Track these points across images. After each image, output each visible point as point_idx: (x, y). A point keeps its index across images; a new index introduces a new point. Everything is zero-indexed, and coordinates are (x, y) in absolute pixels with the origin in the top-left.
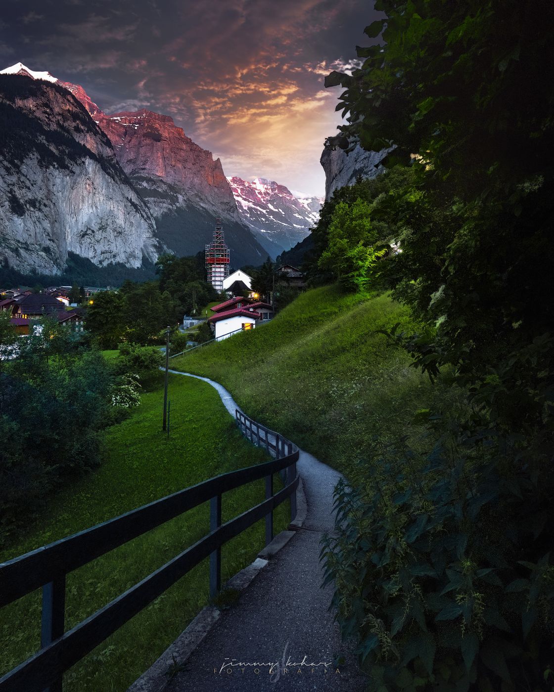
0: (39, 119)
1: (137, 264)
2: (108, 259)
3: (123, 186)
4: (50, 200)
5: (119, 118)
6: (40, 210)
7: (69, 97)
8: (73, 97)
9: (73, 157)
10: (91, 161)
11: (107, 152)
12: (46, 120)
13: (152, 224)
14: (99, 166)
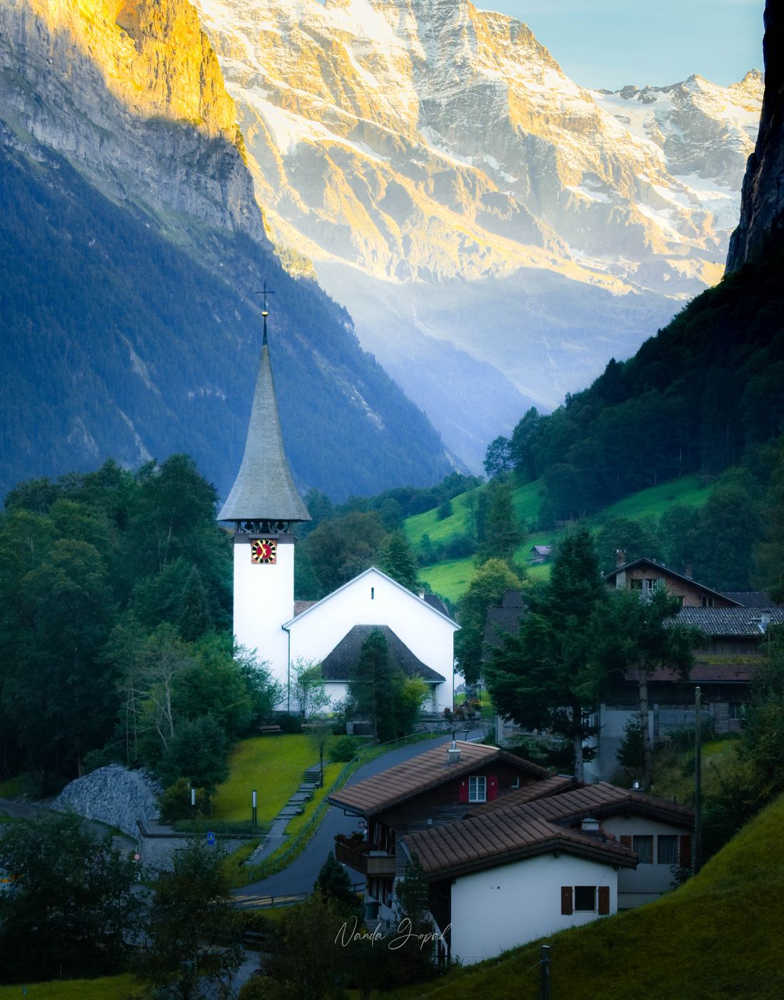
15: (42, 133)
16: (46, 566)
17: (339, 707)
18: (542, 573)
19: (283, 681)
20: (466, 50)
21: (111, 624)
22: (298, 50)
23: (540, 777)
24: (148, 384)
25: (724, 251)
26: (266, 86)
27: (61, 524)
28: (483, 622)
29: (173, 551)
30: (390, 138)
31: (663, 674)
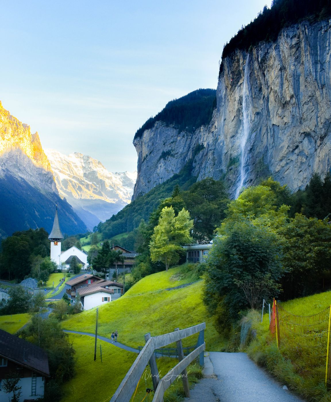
15: (20, 175)
16: (19, 245)
17: (68, 268)
18: (101, 248)
19: (59, 264)
20: (91, 165)
21: (30, 255)
22: (64, 164)
23: (99, 280)
24: (38, 216)
25: (131, 198)
26: (58, 169)
27: (22, 239)
28: (91, 255)
29: (41, 243)
30: (79, 179)
31: (120, 263)
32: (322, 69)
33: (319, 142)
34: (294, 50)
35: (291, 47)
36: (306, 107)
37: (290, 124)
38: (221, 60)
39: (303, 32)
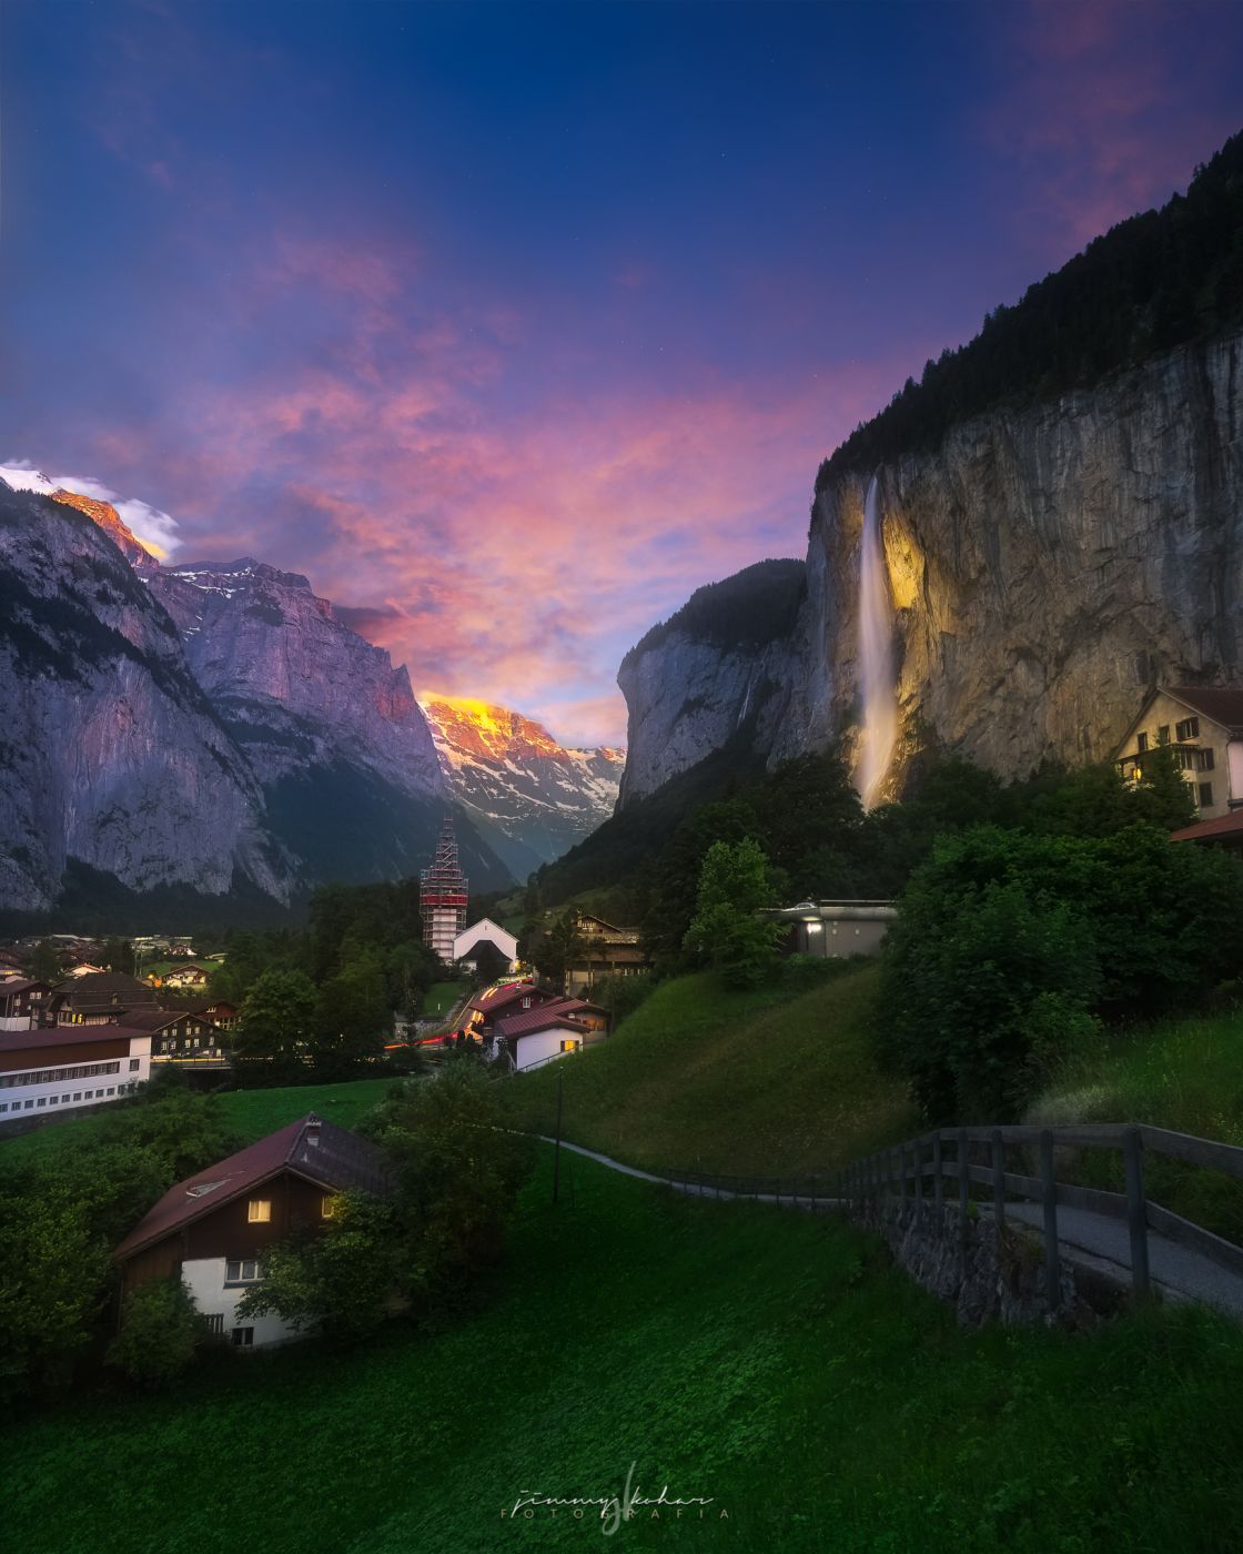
0: (20, 573)
1: (220, 885)
2: (158, 874)
3: (197, 717)
4: (35, 745)
5: (191, 574)
6: (11, 766)
7: (89, 531)
8: (98, 529)
9: (90, 656)
10: (132, 664)
11: (167, 644)
12: (37, 575)
13: (256, 800)
14: (147, 675)
17: (473, 969)
19: (451, 961)
24: (403, 851)
25: (614, 805)
26: (448, 743)
28: (526, 939)
32: (1051, 508)
33: (1052, 669)
34: (981, 469)
35: (974, 463)
36: (1017, 592)
37: (981, 630)
38: (814, 497)
39: (1000, 429)
